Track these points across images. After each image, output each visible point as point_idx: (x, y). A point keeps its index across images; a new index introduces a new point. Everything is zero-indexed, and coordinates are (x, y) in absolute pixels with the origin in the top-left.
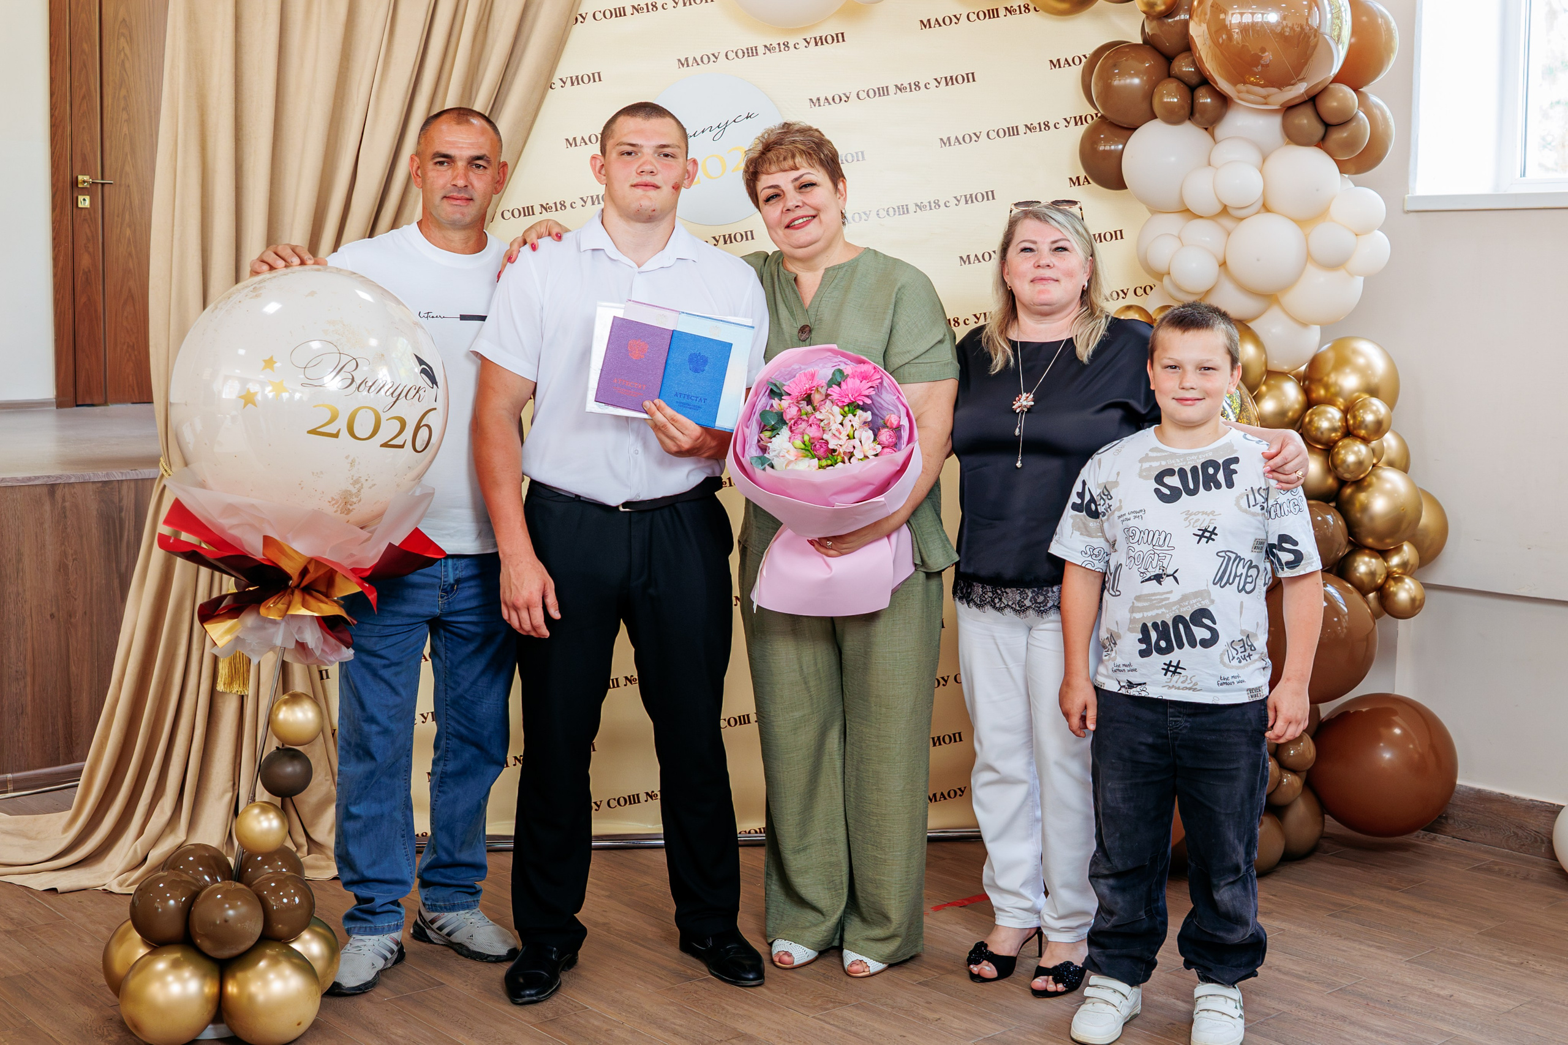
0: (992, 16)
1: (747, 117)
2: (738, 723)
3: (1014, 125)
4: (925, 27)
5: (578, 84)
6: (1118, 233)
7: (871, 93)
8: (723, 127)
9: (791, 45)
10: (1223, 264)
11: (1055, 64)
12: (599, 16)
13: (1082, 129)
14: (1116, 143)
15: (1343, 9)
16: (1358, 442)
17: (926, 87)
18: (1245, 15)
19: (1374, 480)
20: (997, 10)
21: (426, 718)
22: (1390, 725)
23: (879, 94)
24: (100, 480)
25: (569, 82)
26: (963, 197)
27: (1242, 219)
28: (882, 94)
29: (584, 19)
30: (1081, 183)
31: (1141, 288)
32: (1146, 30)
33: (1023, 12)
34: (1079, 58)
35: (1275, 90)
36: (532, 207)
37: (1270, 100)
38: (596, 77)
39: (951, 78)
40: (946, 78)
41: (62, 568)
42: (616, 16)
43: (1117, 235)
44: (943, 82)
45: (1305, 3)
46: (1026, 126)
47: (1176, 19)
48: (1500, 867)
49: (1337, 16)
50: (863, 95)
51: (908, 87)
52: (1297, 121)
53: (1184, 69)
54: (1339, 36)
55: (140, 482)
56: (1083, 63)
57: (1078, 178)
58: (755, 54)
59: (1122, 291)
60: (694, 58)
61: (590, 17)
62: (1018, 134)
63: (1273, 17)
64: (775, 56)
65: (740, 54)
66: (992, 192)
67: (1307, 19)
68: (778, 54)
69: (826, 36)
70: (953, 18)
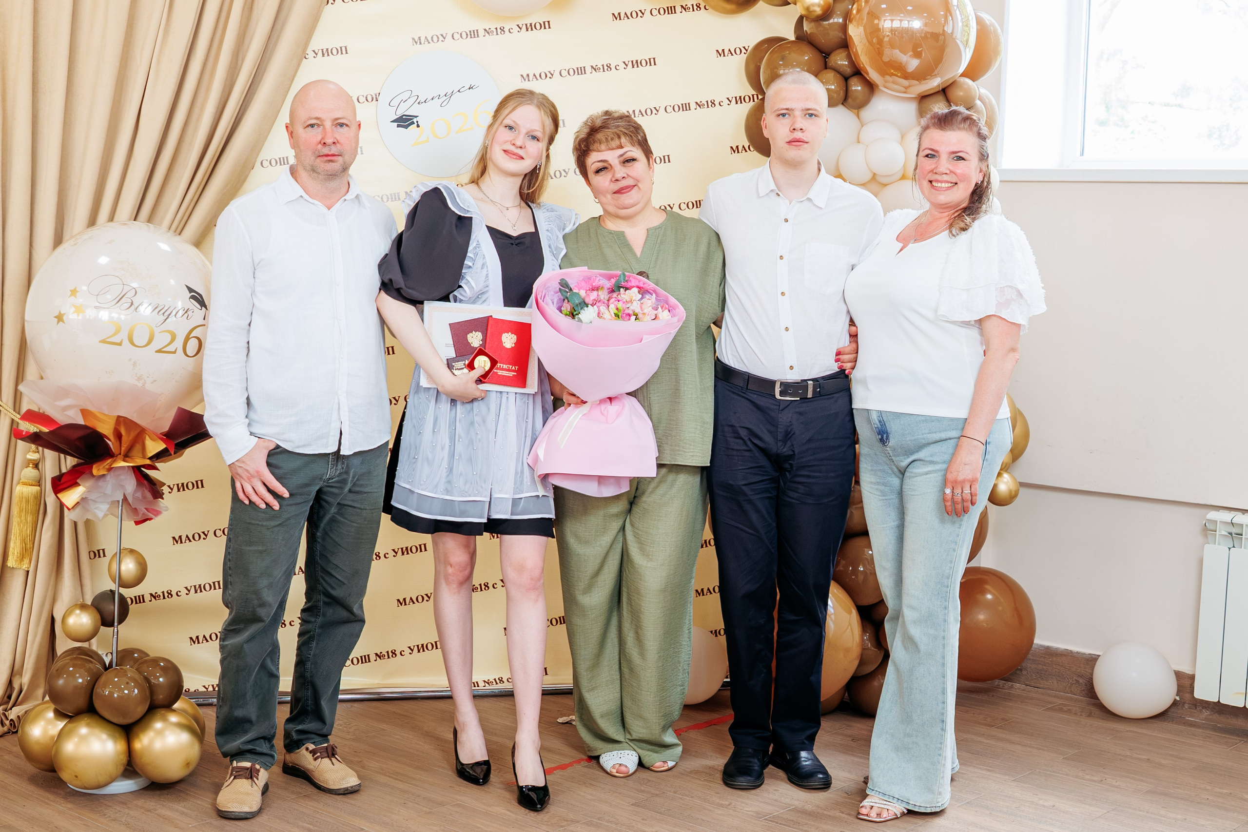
0: (670, 12)
1: (470, 88)
3: (687, 102)
4: (616, 19)
5: (328, 55)
7: (571, 72)
8: (449, 96)
9: (506, 30)
11: (721, 53)
13: (745, 107)
17: (616, 68)
20: (674, 7)
21: (189, 591)
22: (984, 592)
23: (578, 72)
25: (320, 53)
27: (887, 185)
28: (580, 73)
29: (334, 1)
30: (740, 151)
32: (805, 29)
33: (695, 9)
34: (740, 49)
35: (915, 82)
36: (287, 158)
37: (910, 90)
38: (343, 50)
39: (637, 62)
40: (632, 62)
42: (361, 0)
44: (630, 64)
45: (942, 13)
46: (697, 103)
48: (1070, 708)
49: (966, 25)
50: (564, 73)
51: (602, 68)
53: (840, 63)
54: (967, 41)
56: (744, 57)
57: (737, 147)
58: (476, 36)
60: (426, 37)
62: (690, 109)
63: (917, 24)
64: (494, 37)
65: (464, 35)
66: (668, 156)
67: (943, 27)
68: (495, 36)
69: (535, 24)
70: (639, 13)
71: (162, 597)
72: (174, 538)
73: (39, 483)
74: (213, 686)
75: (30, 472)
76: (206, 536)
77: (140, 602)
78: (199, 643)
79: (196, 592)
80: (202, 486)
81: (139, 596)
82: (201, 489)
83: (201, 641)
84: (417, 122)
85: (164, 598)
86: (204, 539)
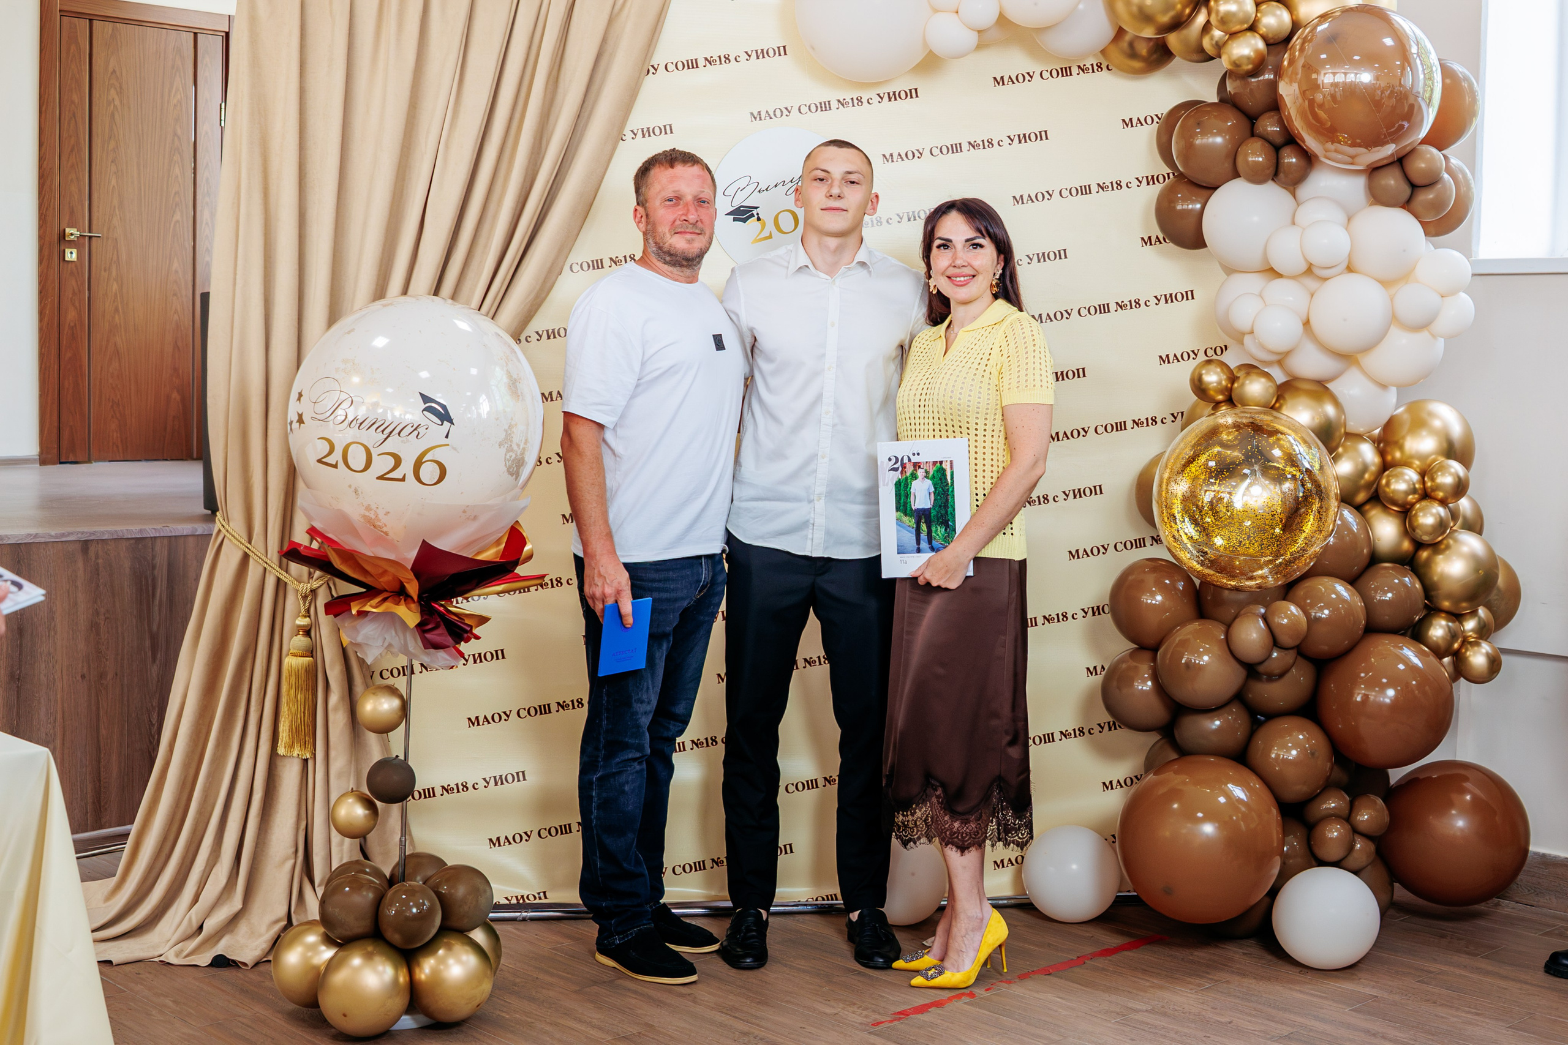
0: (1065, 75)
2: (806, 788)
3: (1087, 184)
4: (999, 84)
5: (649, 136)
6: (1189, 293)
7: (945, 150)
8: (795, 182)
9: (864, 100)
10: (1307, 323)
11: (1128, 123)
12: (671, 67)
13: (1157, 188)
14: (1193, 202)
15: (1434, 69)
16: (1436, 505)
17: (999, 145)
18: (1337, 76)
19: (1451, 542)
20: (1070, 68)
21: (488, 783)
22: (1461, 791)
23: (953, 150)
24: (133, 536)
25: (640, 133)
26: (1036, 256)
27: (1326, 279)
28: (955, 151)
29: (656, 70)
30: (1153, 243)
31: (1211, 348)
32: (1228, 89)
33: (1095, 70)
34: (1152, 117)
35: (1363, 150)
36: (601, 260)
37: (1357, 160)
38: (667, 129)
39: (1024, 135)
40: (1019, 136)
41: (94, 626)
42: (689, 68)
43: (1189, 295)
44: (1016, 140)
45: (1398, 63)
46: (1099, 185)
47: (1259, 79)
49: (1429, 77)
50: (936, 151)
51: (981, 144)
52: (1383, 182)
53: (1269, 129)
54: (1430, 99)
55: (173, 539)
56: (1155, 126)
57: (1150, 238)
58: (828, 109)
59: (1193, 351)
60: (767, 112)
61: (661, 68)
62: (1090, 193)
63: (1366, 78)
64: (849, 109)
65: (813, 108)
66: (1065, 250)
67: (1400, 79)
68: (851, 108)
69: (900, 92)
70: (1026, 76)
71: (455, 791)
72: (470, 719)
73: (311, 652)
74: (517, 897)
75: (300, 641)
76: (508, 716)
77: (430, 796)
78: (500, 845)
79: (496, 784)
80: (503, 657)
81: (428, 789)
82: (501, 661)
83: (502, 844)
84: (758, 214)
85: (458, 791)
86: (505, 720)
